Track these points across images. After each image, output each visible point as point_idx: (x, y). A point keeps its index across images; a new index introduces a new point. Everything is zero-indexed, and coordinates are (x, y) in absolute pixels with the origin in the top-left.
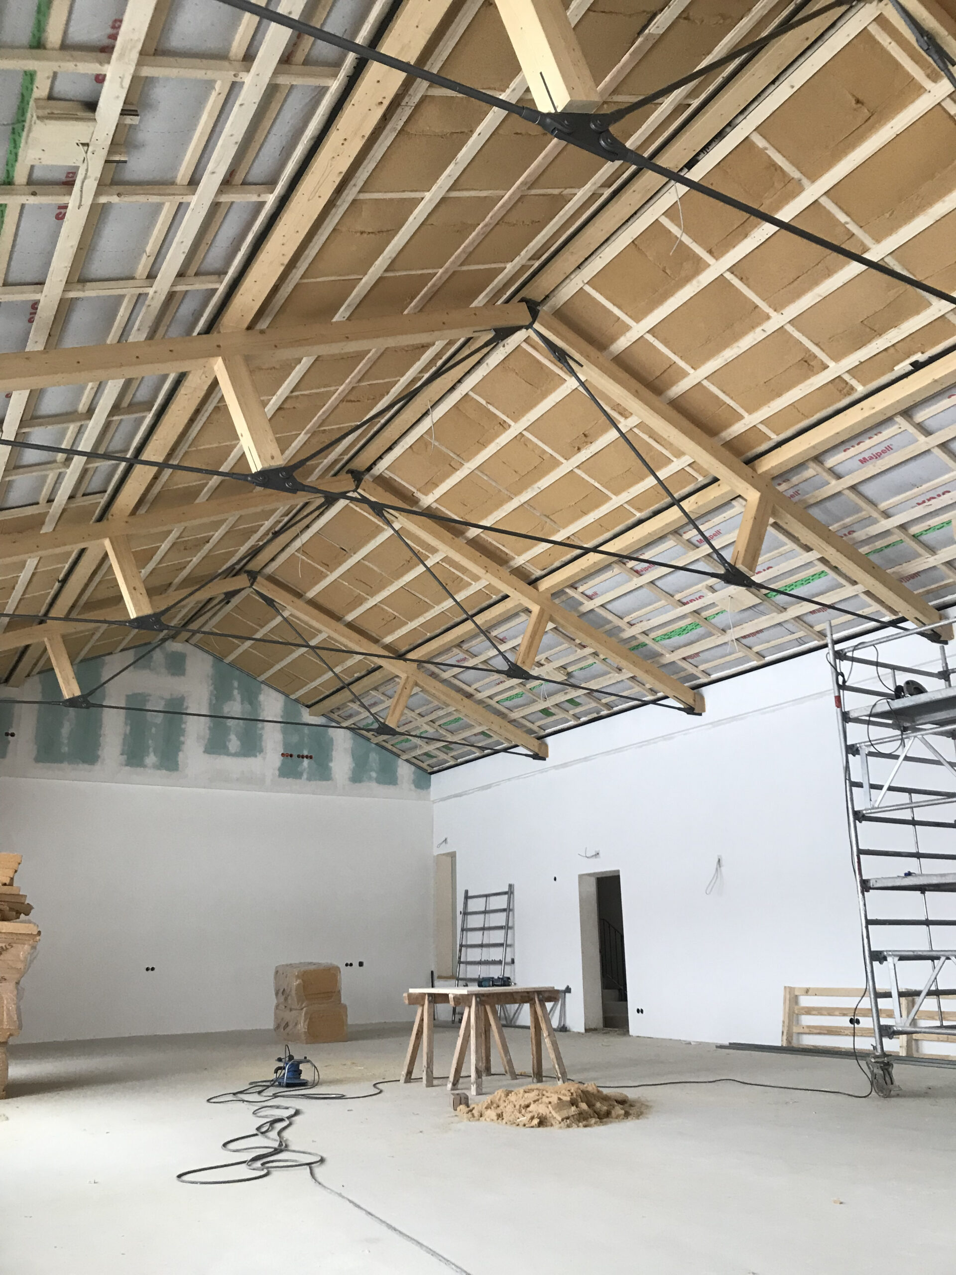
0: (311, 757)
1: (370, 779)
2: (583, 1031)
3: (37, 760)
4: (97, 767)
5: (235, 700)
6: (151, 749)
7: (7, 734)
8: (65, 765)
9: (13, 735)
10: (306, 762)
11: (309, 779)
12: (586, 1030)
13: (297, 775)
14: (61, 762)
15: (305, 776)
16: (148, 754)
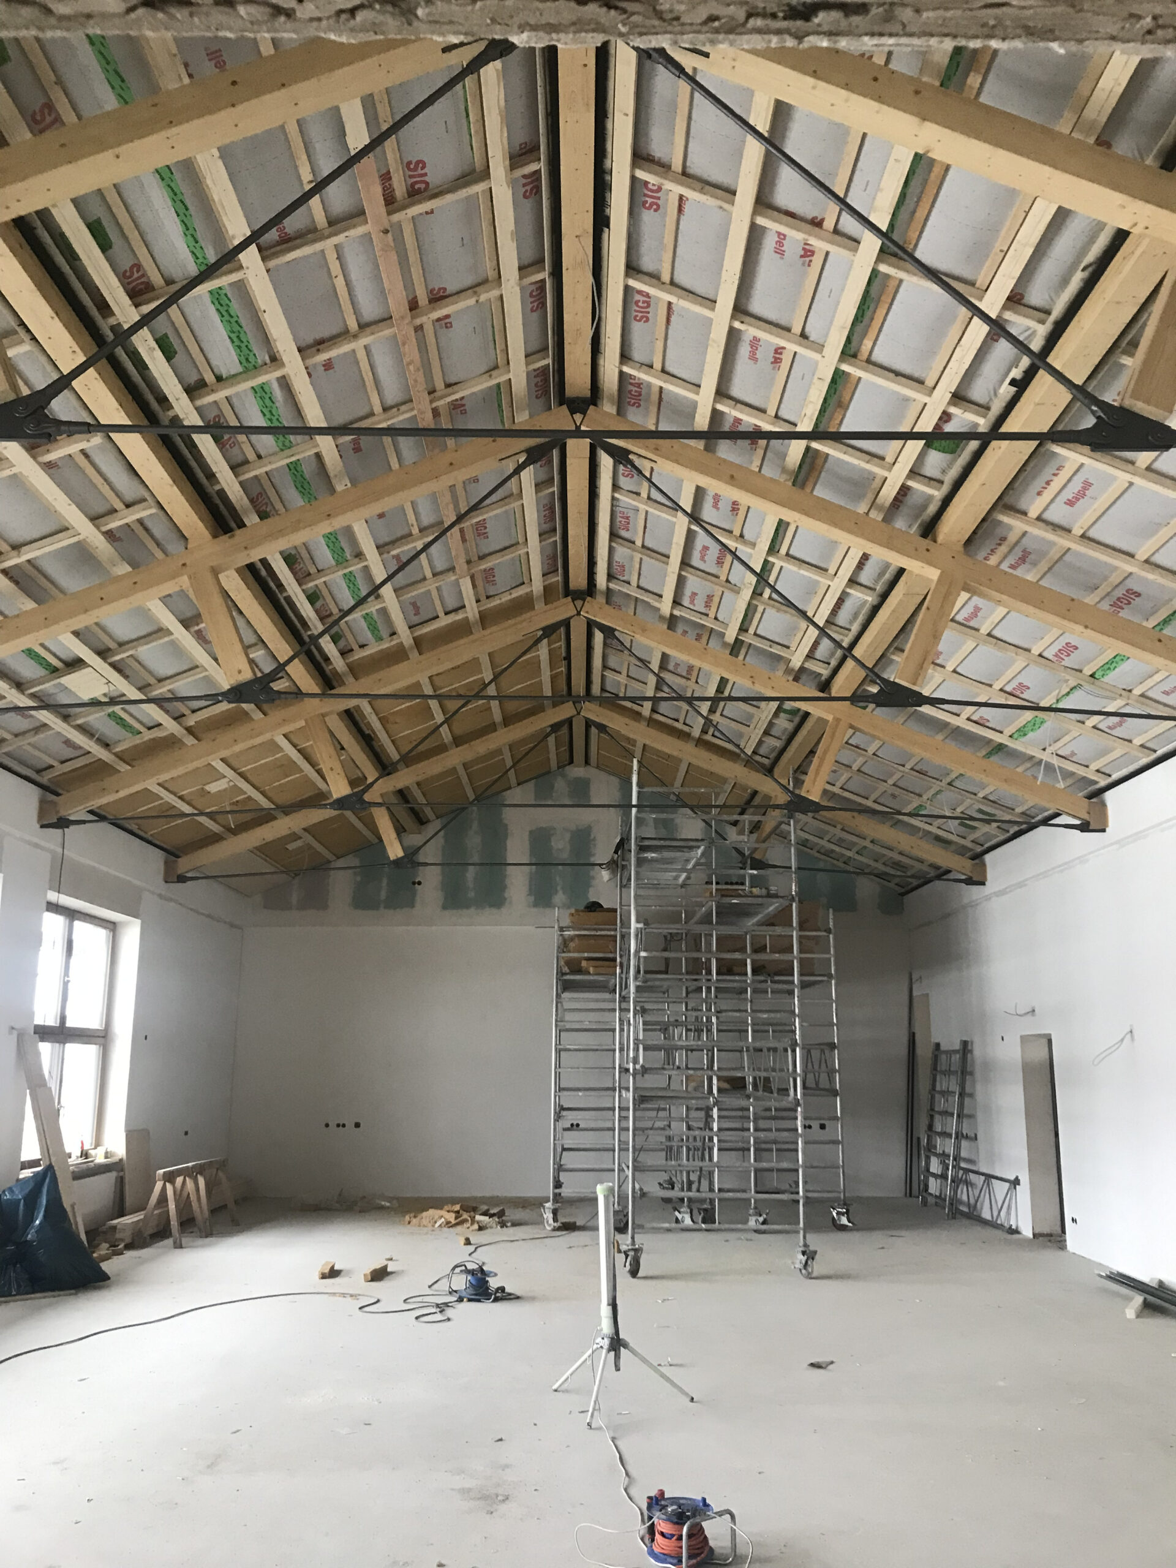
2: (1031, 1236)
3: (445, 907)
4: (504, 910)
6: (559, 888)
7: (414, 883)
8: (472, 910)
9: (419, 883)
12: (1034, 1235)
14: (468, 907)
16: (556, 892)
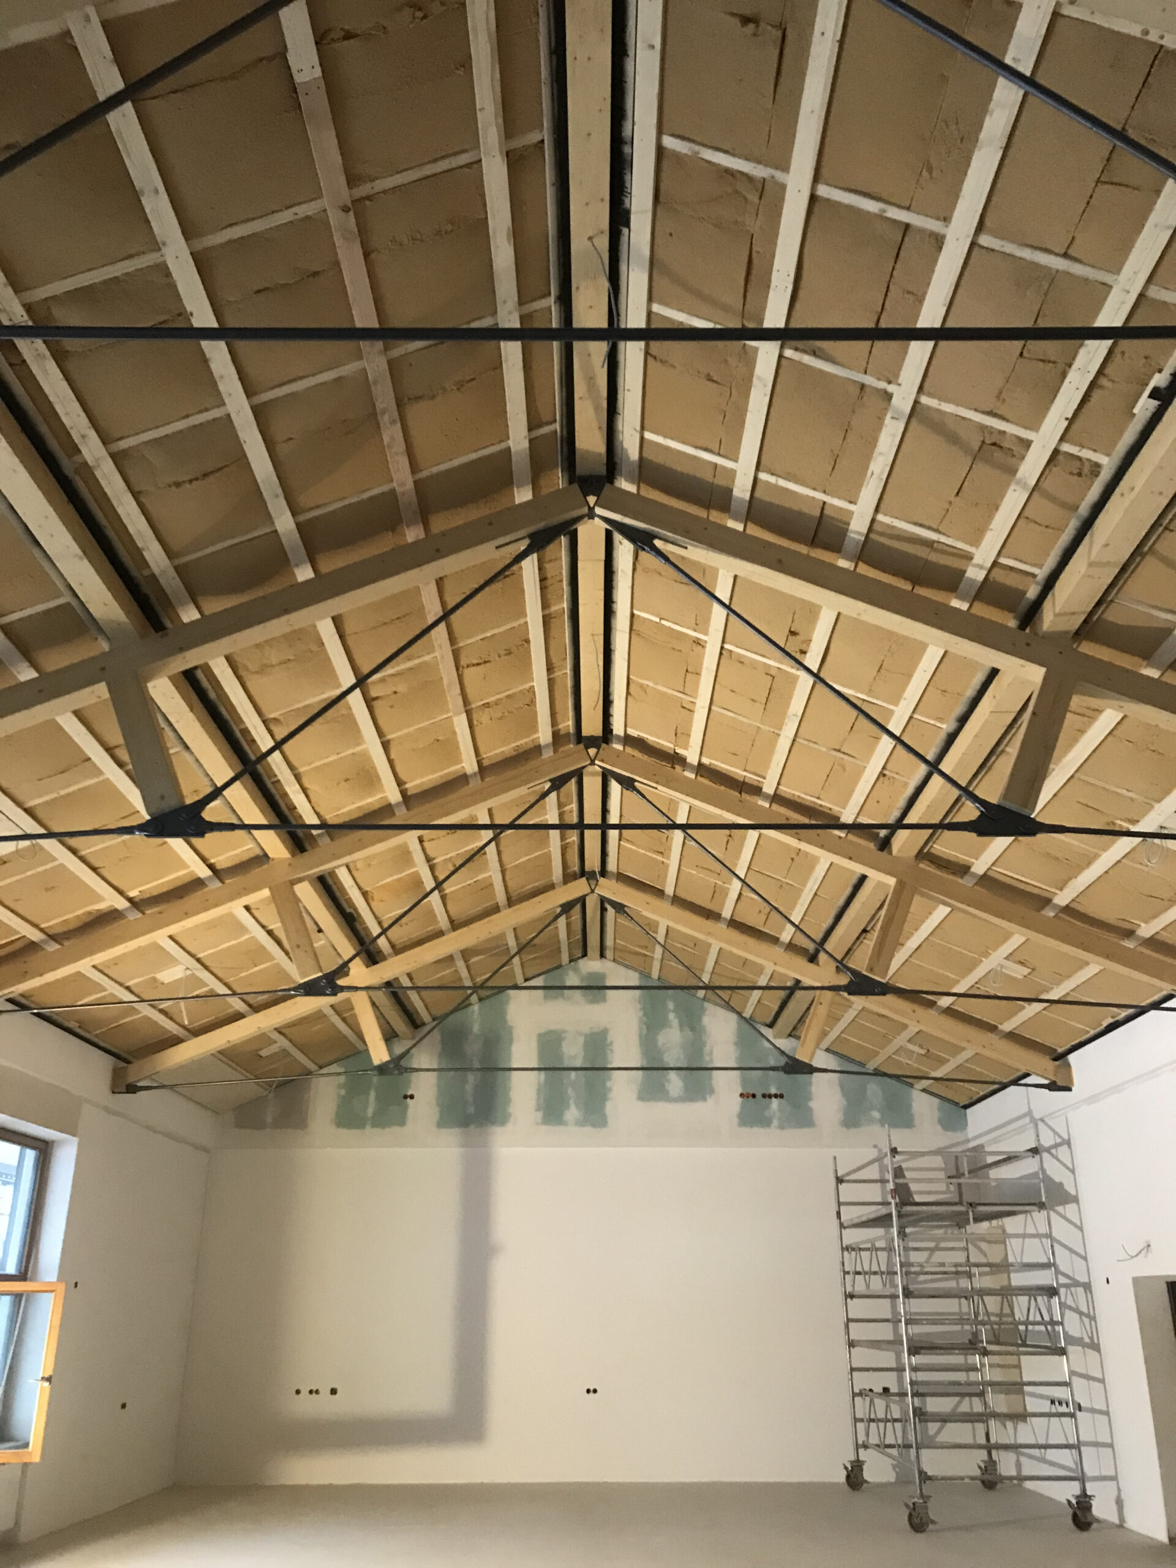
0: (782, 1096)
1: (871, 1121)
3: (440, 1125)
4: (508, 1128)
5: (670, 1027)
6: (571, 1102)
7: (406, 1097)
8: (474, 1128)
9: (412, 1097)
10: (775, 1102)
11: (781, 1127)
13: (765, 1122)
14: (467, 1125)
15: (775, 1122)
16: (568, 1107)
